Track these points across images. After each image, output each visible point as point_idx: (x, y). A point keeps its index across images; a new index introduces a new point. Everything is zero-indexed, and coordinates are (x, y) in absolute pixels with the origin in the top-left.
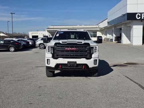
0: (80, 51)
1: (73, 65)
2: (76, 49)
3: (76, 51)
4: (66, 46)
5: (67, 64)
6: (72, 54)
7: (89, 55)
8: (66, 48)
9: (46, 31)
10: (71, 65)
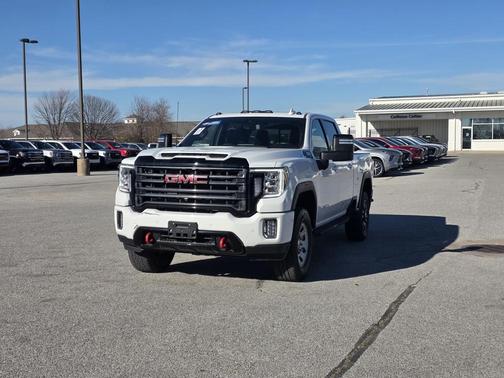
0: (215, 187)
1: (186, 235)
2: (199, 179)
3: (199, 186)
4: (168, 170)
5: (169, 229)
6: (186, 197)
7: (244, 203)
8: (168, 176)
9: (358, 118)
10: (179, 235)
